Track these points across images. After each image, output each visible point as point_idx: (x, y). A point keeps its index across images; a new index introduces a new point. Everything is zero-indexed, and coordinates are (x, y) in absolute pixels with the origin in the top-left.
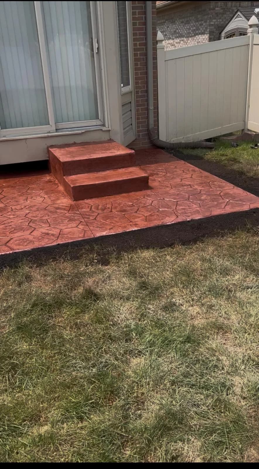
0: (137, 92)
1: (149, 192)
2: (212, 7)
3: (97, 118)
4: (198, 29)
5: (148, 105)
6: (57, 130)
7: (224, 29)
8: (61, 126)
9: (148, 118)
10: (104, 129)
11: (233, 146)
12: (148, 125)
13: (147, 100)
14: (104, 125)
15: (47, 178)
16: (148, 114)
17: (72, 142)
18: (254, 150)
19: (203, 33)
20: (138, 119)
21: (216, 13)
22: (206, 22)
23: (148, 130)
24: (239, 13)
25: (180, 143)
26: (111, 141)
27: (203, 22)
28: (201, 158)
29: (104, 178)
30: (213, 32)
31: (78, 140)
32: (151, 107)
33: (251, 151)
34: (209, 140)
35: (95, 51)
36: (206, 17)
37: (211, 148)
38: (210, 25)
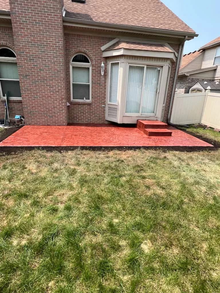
0: (166, 106)
1: (172, 137)
2: (187, 80)
3: (154, 113)
4: (181, 87)
5: (169, 111)
6: (141, 115)
7: (191, 87)
8: (143, 114)
9: (168, 115)
10: (155, 116)
11: (196, 128)
12: (167, 117)
13: (169, 109)
14: (156, 115)
15: (136, 129)
16: (168, 113)
17: (145, 119)
18: (204, 130)
19: (183, 88)
20: (164, 115)
21: (189, 82)
22: (184, 84)
23: (167, 119)
24: (198, 83)
25: (177, 125)
26: (157, 120)
27: (183, 84)
28: (185, 130)
29: (158, 131)
30: (187, 88)
31: (147, 119)
32: (170, 112)
33: (202, 130)
34: (187, 125)
35: (158, 92)
36: (184, 83)
37: (188, 128)
38: (186, 86)
